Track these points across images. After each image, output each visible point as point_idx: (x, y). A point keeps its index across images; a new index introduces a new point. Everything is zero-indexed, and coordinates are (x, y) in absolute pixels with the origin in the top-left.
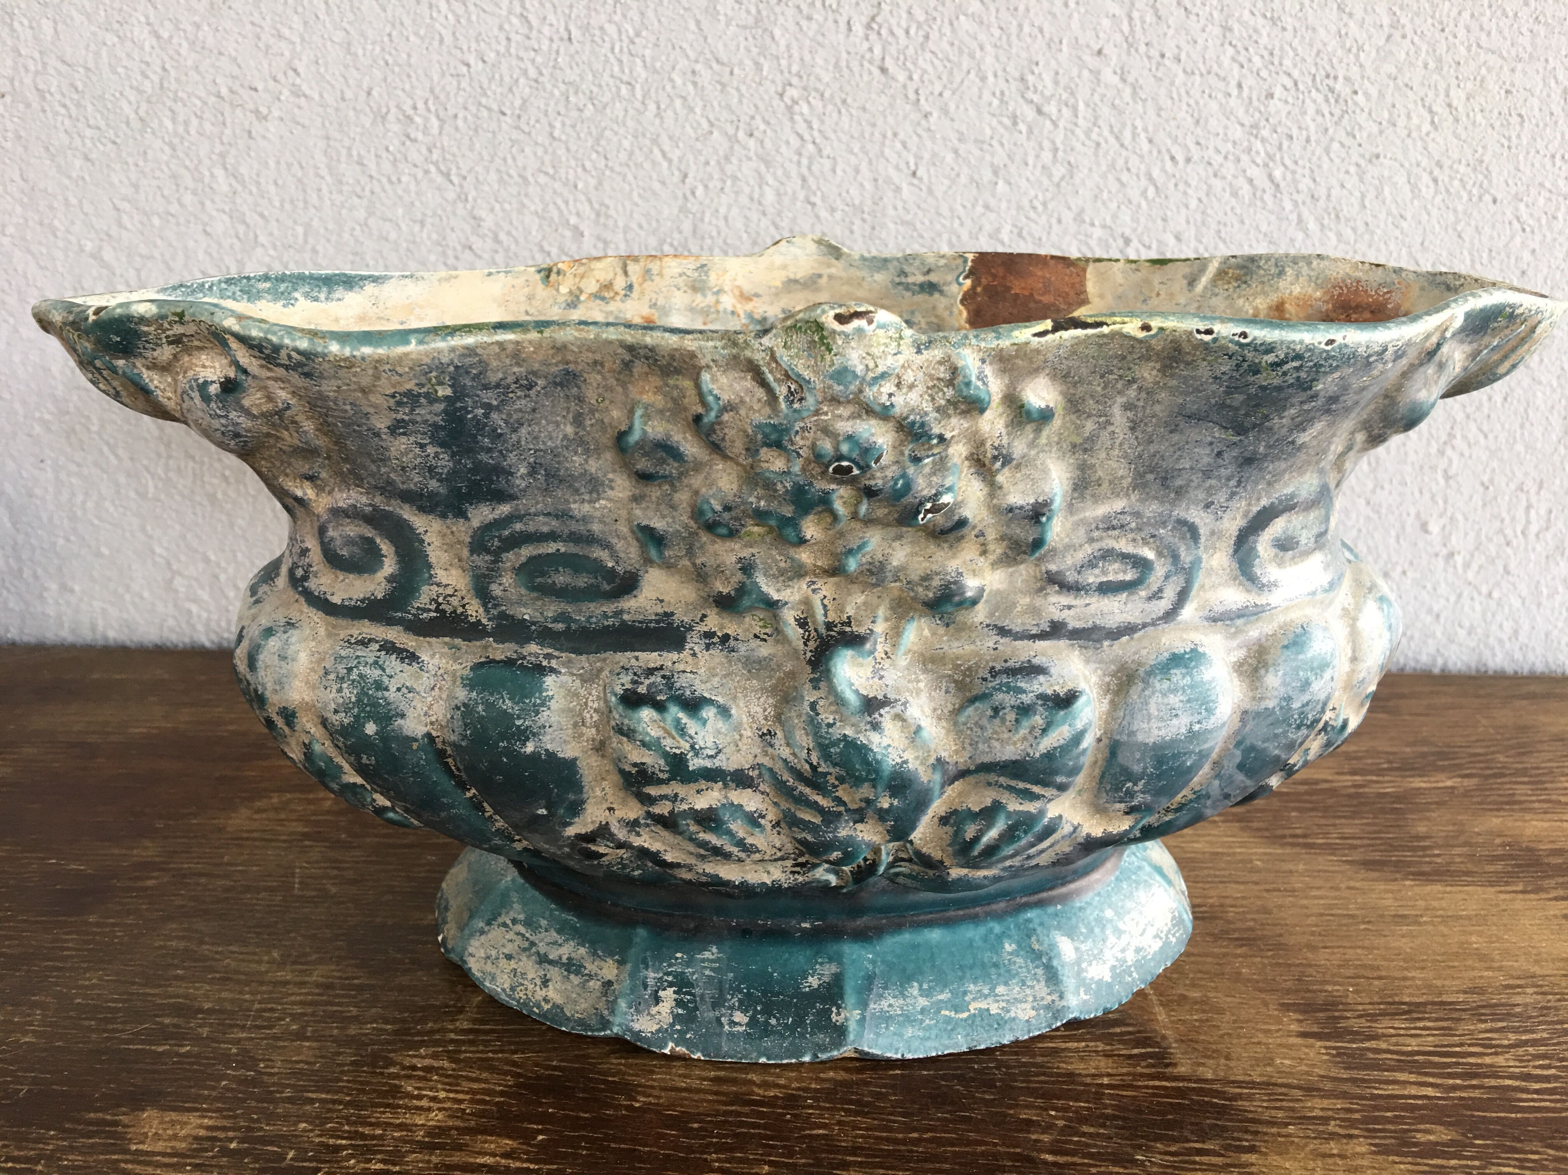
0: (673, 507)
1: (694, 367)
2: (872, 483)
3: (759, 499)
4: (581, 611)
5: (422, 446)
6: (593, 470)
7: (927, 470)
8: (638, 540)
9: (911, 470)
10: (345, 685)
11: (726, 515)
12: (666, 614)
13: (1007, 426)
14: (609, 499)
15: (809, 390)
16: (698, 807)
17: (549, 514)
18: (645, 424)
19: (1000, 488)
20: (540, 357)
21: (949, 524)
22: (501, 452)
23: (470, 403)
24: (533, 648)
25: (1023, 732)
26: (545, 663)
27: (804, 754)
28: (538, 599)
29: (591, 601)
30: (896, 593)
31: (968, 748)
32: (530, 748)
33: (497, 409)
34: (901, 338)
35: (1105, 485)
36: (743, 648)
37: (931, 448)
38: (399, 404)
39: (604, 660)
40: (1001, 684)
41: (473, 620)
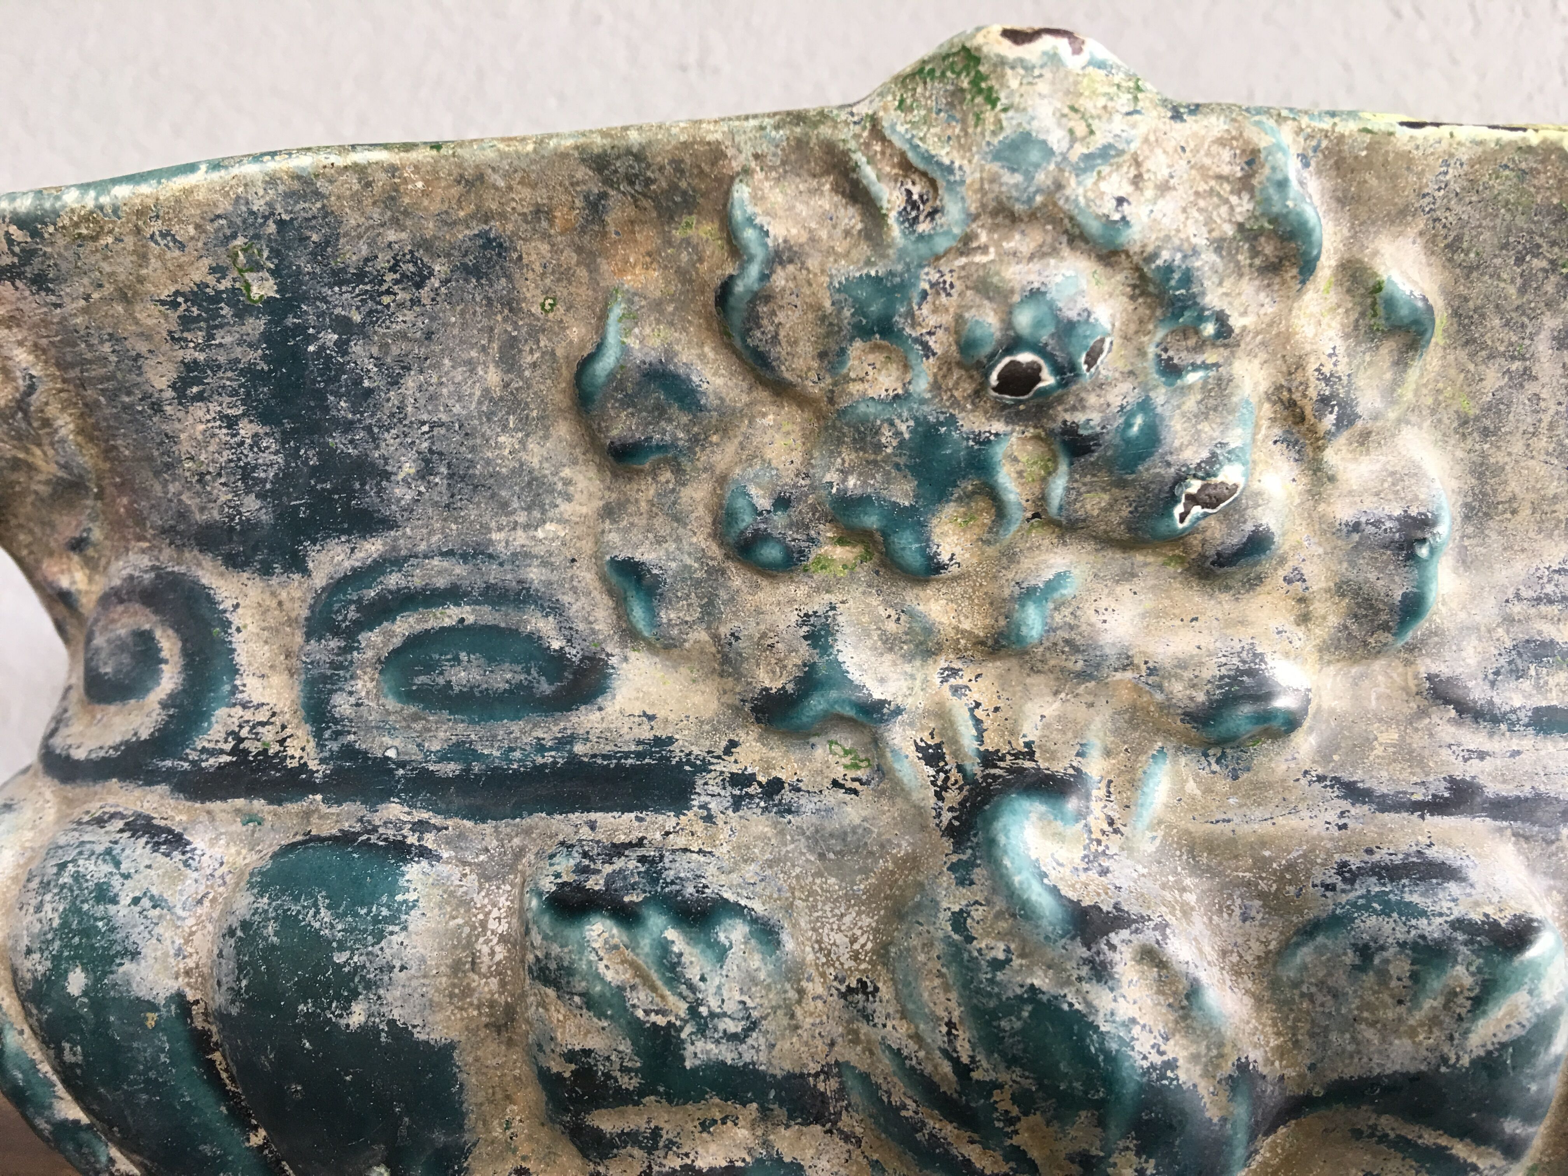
0: (678, 519)
1: (719, 180)
2: (1080, 418)
3: (845, 473)
4: (494, 737)
5: (231, 423)
6: (535, 463)
7: (1191, 403)
8: (611, 593)
9: (1160, 396)
10: (48, 897)
11: (780, 519)
12: (658, 741)
13: (1346, 336)
14: (561, 521)
15: (952, 186)
16: (702, 1164)
17: (450, 553)
18: (628, 332)
19: (1332, 479)
20: (435, 207)
21: (1236, 540)
22: (369, 429)
23: (312, 318)
24: (394, 810)
25: (1429, 1004)
26: (412, 839)
27: (937, 1037)
28: (415, 718)
29: (517, 717)
30: (1125, 696)
31: (1308, 1043)
32: (357, 1016)
33: (361, 331)
34: (1138, 88)
35: (1525, 512)
36: (807, 804)
37: (1201, 345)
38: (186, 322)
39: (528, 832)
40: (1367, 896)
41: (291, 764)
